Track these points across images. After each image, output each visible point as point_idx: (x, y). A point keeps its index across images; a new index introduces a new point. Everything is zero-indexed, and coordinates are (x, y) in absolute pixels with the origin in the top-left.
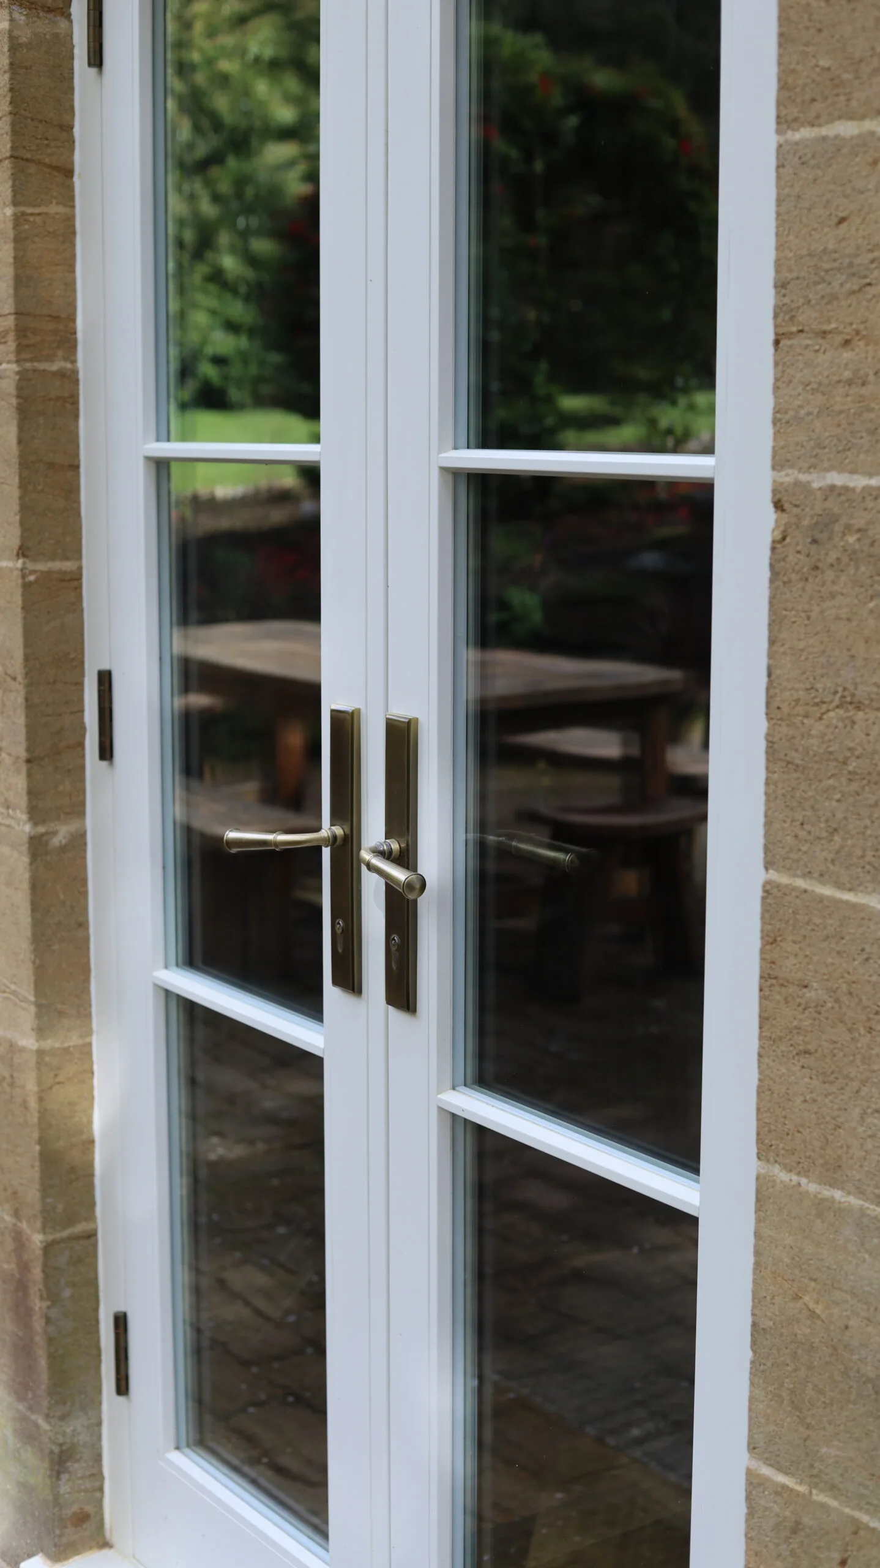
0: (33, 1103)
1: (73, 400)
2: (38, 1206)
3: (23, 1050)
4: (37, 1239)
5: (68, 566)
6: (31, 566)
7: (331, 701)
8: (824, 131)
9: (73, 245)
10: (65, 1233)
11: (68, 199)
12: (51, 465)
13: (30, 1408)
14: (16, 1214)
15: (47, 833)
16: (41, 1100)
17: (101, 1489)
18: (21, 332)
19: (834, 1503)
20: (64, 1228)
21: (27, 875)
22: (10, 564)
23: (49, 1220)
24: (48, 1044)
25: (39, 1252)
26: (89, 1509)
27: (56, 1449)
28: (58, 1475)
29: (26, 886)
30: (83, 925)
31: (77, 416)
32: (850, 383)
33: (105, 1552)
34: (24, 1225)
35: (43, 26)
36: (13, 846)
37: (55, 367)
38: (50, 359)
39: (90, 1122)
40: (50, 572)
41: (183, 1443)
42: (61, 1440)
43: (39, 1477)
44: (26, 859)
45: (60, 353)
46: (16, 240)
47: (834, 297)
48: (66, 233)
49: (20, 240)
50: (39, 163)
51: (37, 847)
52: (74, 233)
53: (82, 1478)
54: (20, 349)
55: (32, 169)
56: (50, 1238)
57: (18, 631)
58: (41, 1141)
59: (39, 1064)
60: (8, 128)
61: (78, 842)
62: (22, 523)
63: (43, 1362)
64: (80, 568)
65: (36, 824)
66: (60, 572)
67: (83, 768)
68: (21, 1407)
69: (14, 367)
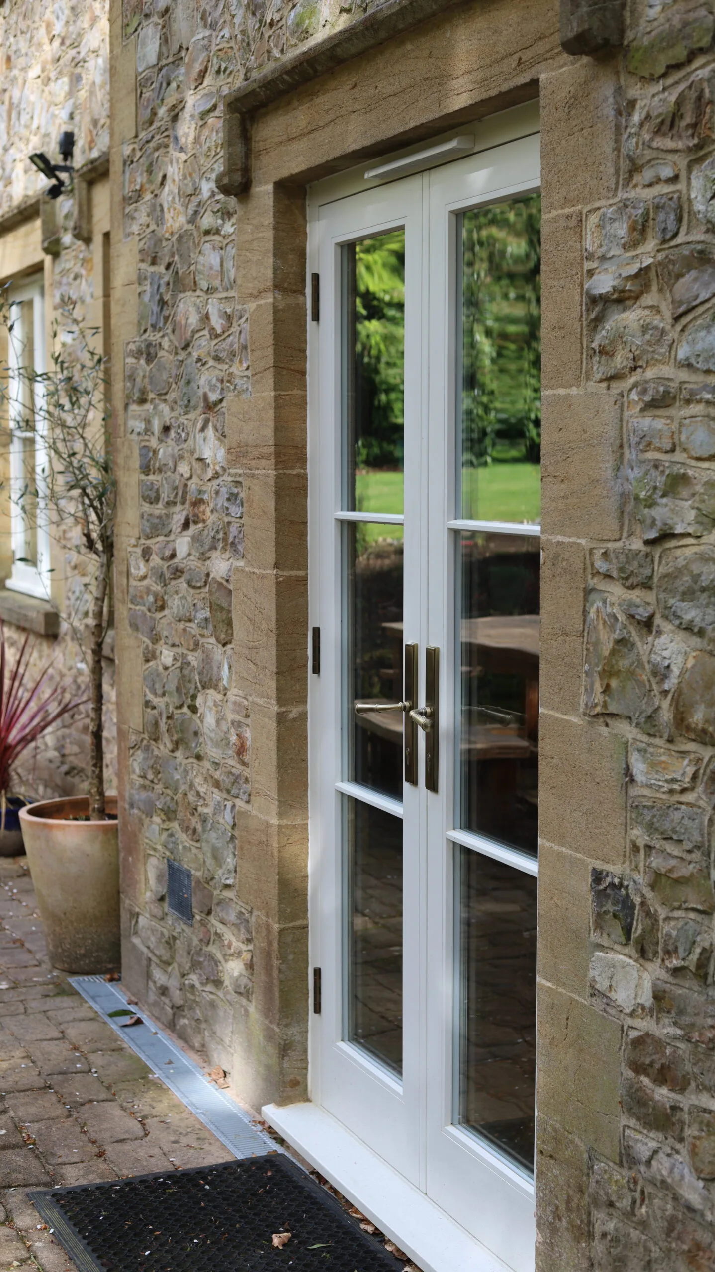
0: (276, 854)
1: (305, 489)
2: (277, 909)
3: (272, 826)
4: (276, 927)
5: (301, 573)
6: (281, 573)
7: (408, 640)
8: (555, 392)
9: (305, 410)
10: (291, 925)
11: (303, 387)
12: (292, 522)
13: (271, 1022)
14: (267, 915)
15: (286, 711)
16: (280, 851)
17: (306, 1068)
18: (278, 454)
19: (564, 991)
20: (290, 922)
21: (275, 733)
22: (269, 572)
23: (283, 916)
24: (284, 822)
25: (277, 934)
26: (299, 1078)
27: (282, 1043)
28: (283, 1056)
29: (275, 738)
30: (305, 760)
31: (307, 497)
32: (563, 498)
33: (307, 1104)
34: (270, 920)
35: (291, 300)
36: (270, 718)
37: (295, 472)
38: (292, 468)
39: (306, 866)
40: (291, 577)
41: (346, 1038)
42: (285, 1038)
43: (274, 1061)
44: (275, 725)
45: (298, 465)
46: (276, 408)
47: (558, 462)
48: (302, 404)
49: (278, 408)
50: (288, 369)
51: (281, 718)
52: (306, 404)
53: (296, 1060)
54: (277, 463)
55: (285, 372)
56: (283, 926)
57: (274, 606)
58: (279, 874)
59: (280, 833)
60: (272, 352)
61: (303, 716)
62: (276, 551)
63: (277, 994)
64: (307, 574)
65: (280, 706)
66: (296, 576)
67: (307, 677)
68: (267, 1022)
69: (274, 472)
